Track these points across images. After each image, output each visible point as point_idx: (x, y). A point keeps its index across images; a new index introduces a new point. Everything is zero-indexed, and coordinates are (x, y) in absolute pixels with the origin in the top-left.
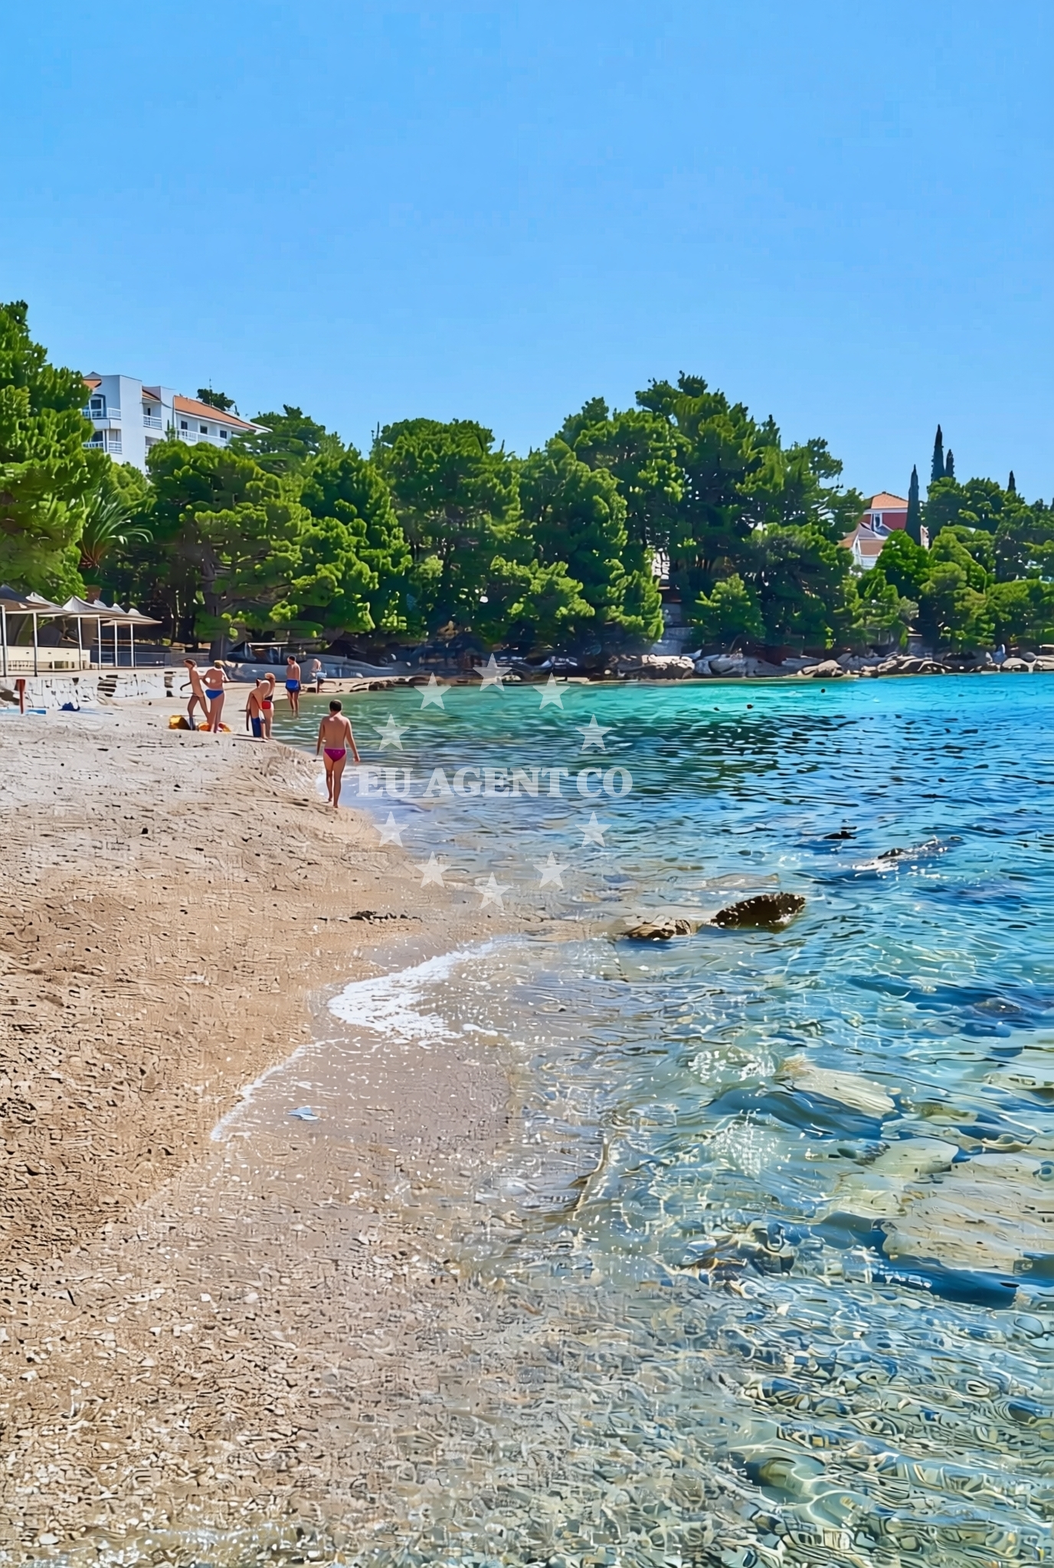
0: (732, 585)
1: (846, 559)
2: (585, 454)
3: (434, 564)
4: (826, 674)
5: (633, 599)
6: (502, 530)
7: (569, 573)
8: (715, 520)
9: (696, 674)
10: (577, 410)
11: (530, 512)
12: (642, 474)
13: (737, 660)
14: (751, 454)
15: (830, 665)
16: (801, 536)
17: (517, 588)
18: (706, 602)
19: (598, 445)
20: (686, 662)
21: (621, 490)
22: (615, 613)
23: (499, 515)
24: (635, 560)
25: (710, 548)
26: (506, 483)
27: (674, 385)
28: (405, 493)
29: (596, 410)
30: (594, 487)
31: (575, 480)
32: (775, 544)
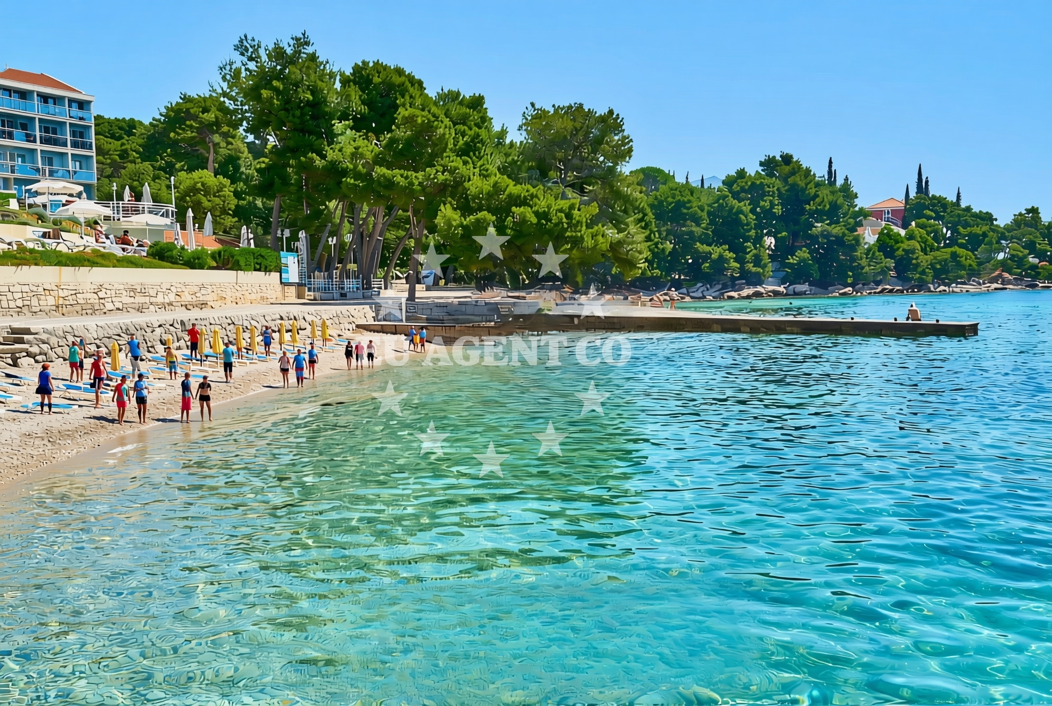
0: (803, 254)
1: (857, 240)
2: (736, 196)
3: (669, 246)
4: (846, 294)
5: (757, 261)
6: (697, 230)
7: (730, 250)
8: (796, 222)
9: (786, 295)
10: (733, 173)
11: (712, 222)
12: (762, 203)
13: (804, 287)
14: (813, 191)
15: (850, 289)
16: (836, 230)
17: (707, 256)
18: (791, 261)
19: (743, 190)
20: (781, 289)
21: (753, 211)
22: (750, 266)
23: (698, 225)
24: (758, 240)
25: (795, 235)
26: (702, 210)
27: (778, 158)
28: (658, 217)
29: (741, 174)
30: (740, 211)
31: (732, 208)
32: (826, 235)
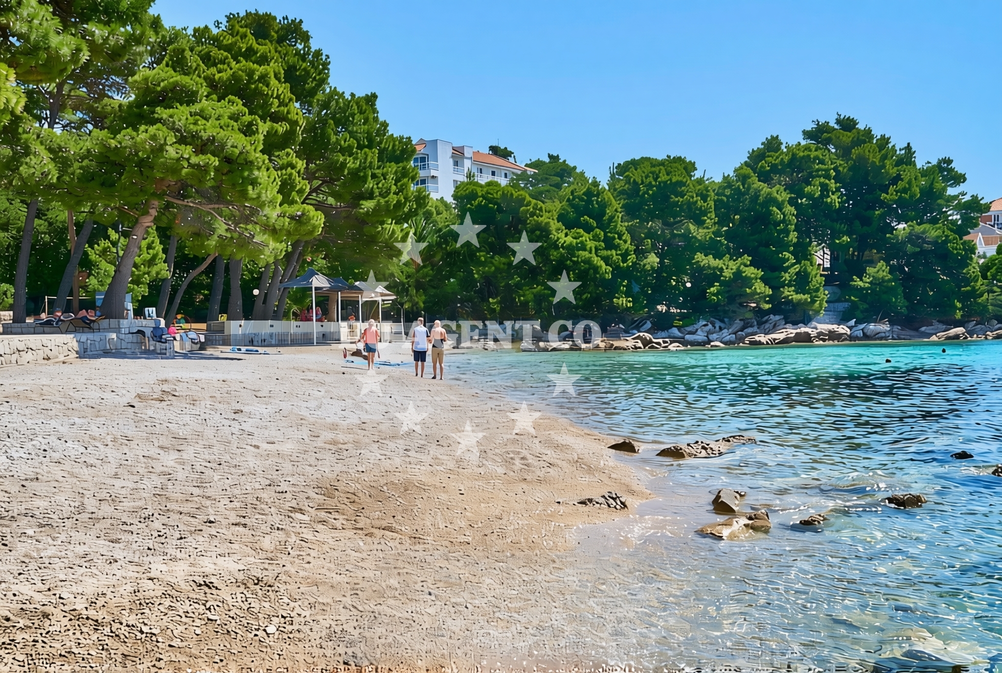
0: (880, 270)
1: (971, 249)
2: (765, 177)
3: (653, 259)
4: (957, 337)
5: (802, 282)
6: (699, 233)
7: (752, 264)
8: (866, 221)
9: (851, 338)
10: (757, 145)
11: (723, 220)
12: (808, 189)
13: (884, 327)
14: (893, 171)
15: (960, 330)
16: (933, 232)
17: (714, 276)
18: (861, 284)
19: (774, 169)
20: (843, 329)
21: (792, 202)
22: (789, 293)
23: (700, 223)
24: (802, 253)
25: (862, 244)
26: (704, 198)
27: (833, 124)
28: (631, 211)
29: (773, 144)
30: (771, 201)
31: (758, 192)
32: (913, 238)
